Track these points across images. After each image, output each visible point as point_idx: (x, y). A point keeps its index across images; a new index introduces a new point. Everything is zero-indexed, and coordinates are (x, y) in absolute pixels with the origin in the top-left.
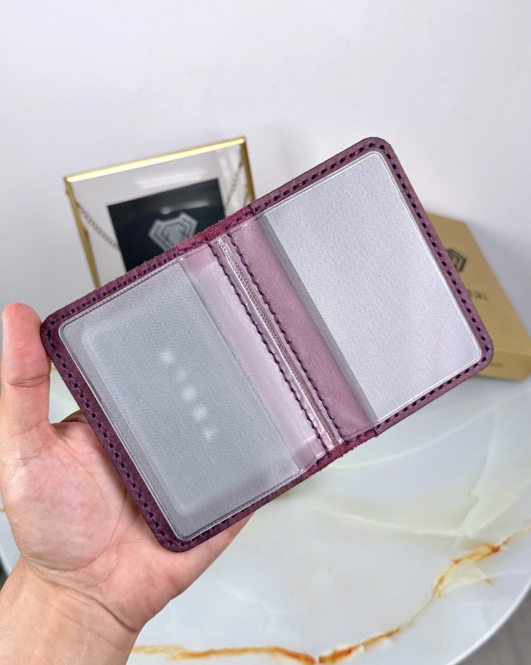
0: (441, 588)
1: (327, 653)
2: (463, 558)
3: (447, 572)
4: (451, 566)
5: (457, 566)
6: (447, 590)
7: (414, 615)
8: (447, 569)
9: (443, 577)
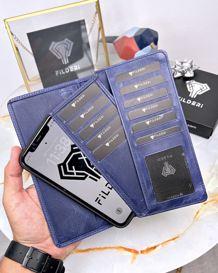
0: (198, 216)
1: (144, 248)
2: (208, 202)
3: (201, 209)
4: (202, 206)
5: (205, 205)
6: (201, 217)
7: (185, 230)
8: (201, 208)
9: (199, 211)
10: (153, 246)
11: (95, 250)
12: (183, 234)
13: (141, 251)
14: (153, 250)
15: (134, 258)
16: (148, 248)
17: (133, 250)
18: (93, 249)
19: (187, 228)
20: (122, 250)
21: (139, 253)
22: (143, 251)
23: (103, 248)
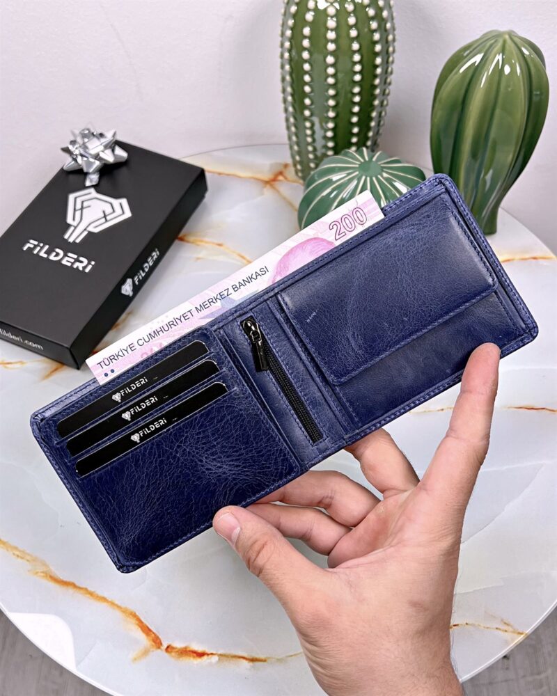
10: (200, 649)
11: (82, 591)
12: (280, 660)
13: (168, 647)
14: (194, 657)
15: (146, 652)
16: (186, 648)
17: (153, 635)
18: (80, 588)
20: (134, 621)
21: (162, 648)
22: (173, 648)
23: (98, 597)
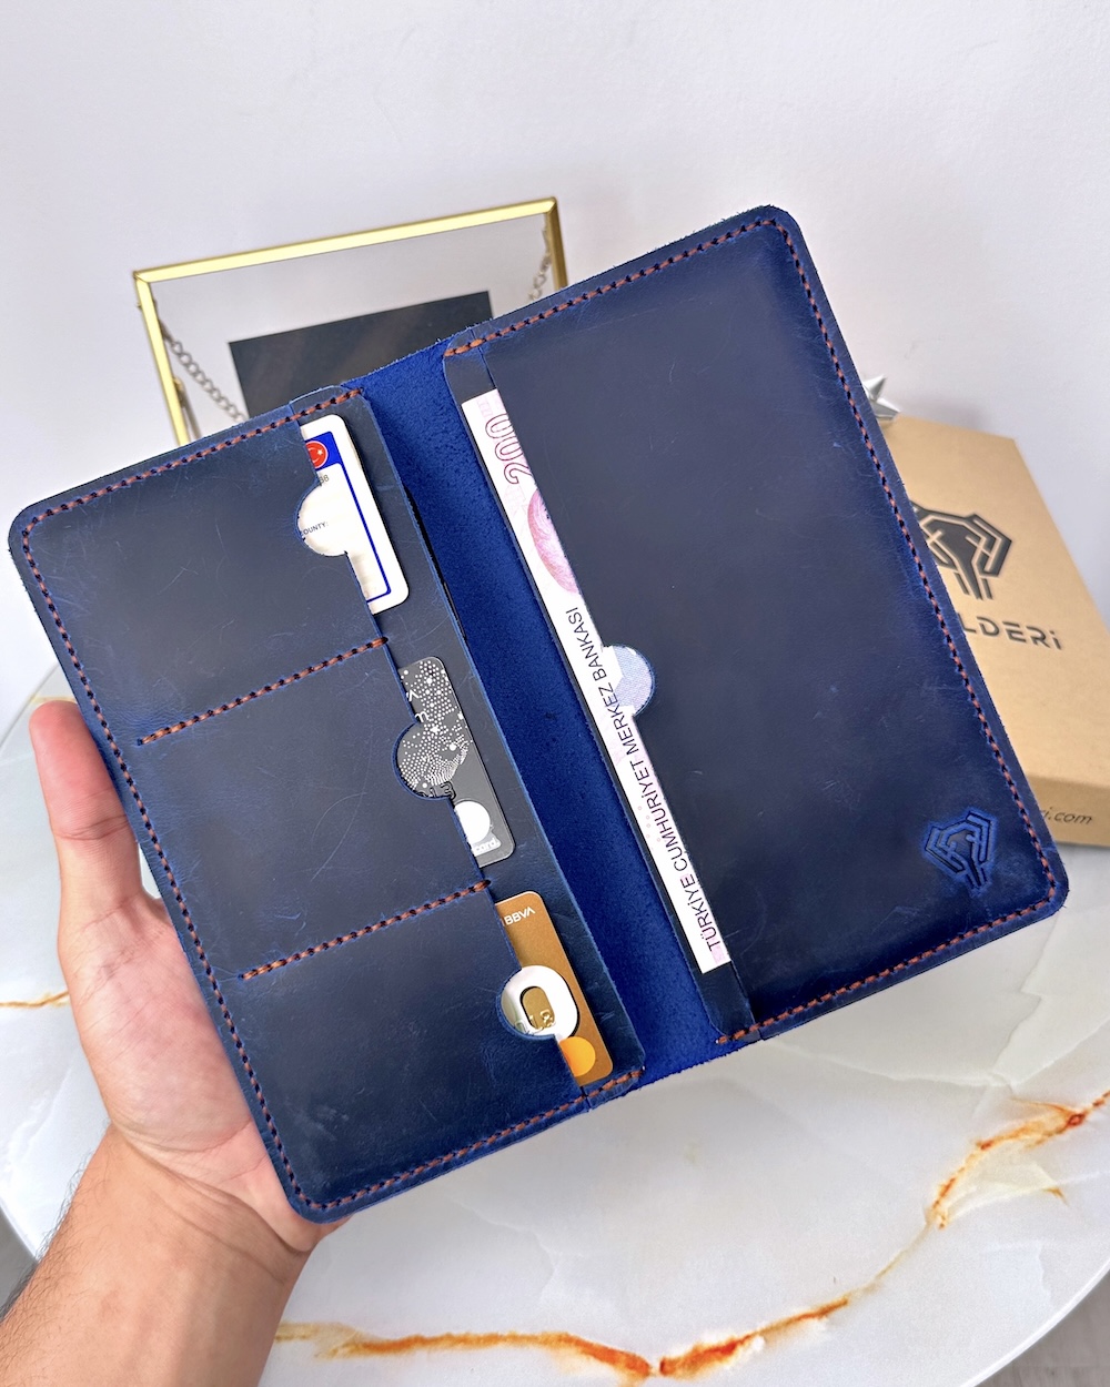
0: (946, 1206)
1: (679, 1351)
2: (1000, 1138)
3: (963, 1169)
4: (972, 1156)
5: (986, 1154)
6: (960, 1213)
7: (883, 1267)
8: (963, 1164)
9: (953, 1180)
19: (892, 1259)
